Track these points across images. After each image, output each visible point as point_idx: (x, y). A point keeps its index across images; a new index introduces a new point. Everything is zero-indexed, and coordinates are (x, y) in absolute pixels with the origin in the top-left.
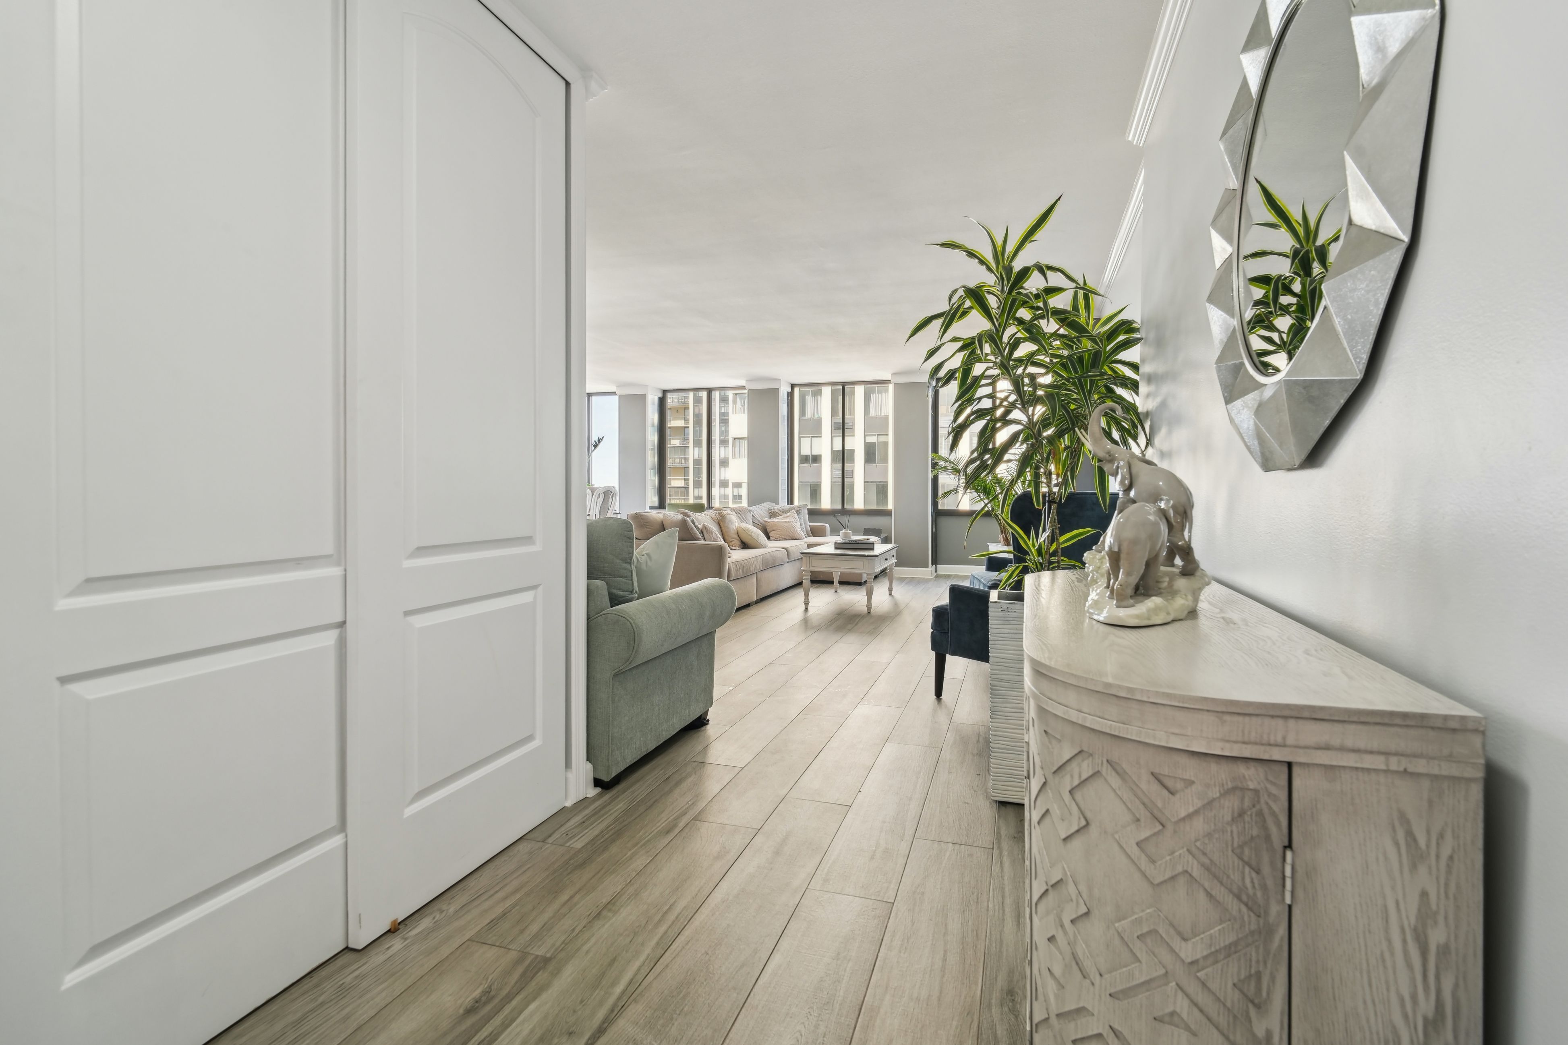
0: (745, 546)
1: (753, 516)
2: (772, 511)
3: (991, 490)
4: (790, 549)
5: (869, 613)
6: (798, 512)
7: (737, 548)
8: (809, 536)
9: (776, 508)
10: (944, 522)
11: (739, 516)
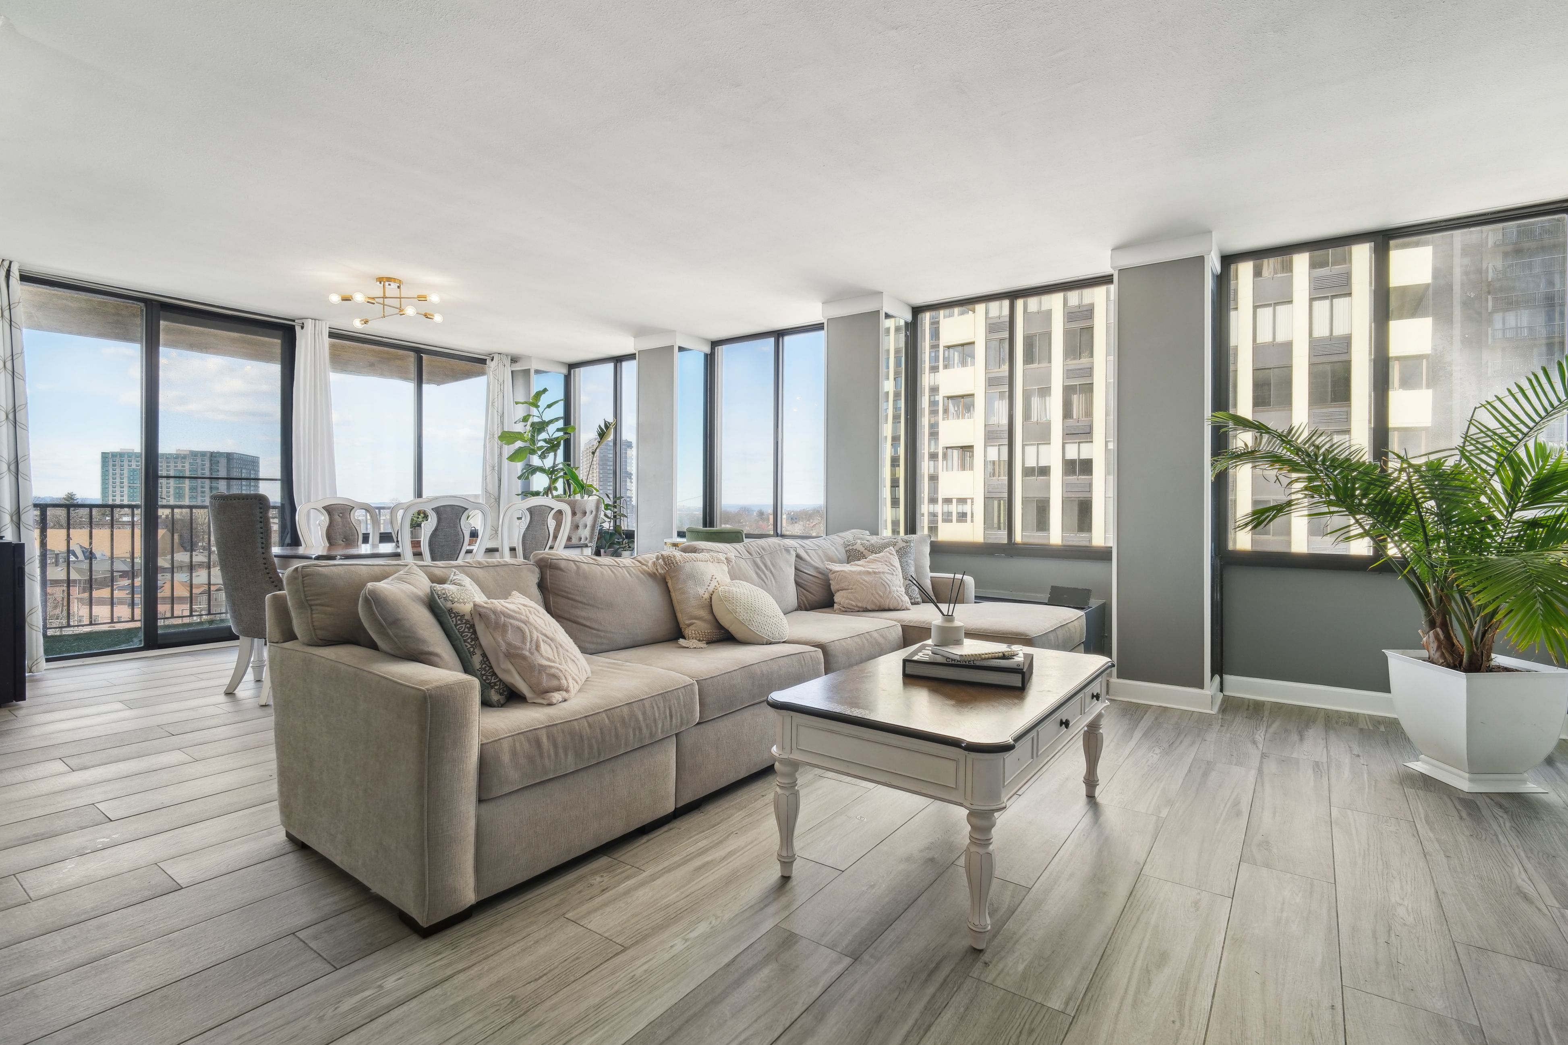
2: (851, 547)
6: (903, 551)
7: (694, 644)
8: (926, 601)
10: (1238, 579)
11: (758, 560)
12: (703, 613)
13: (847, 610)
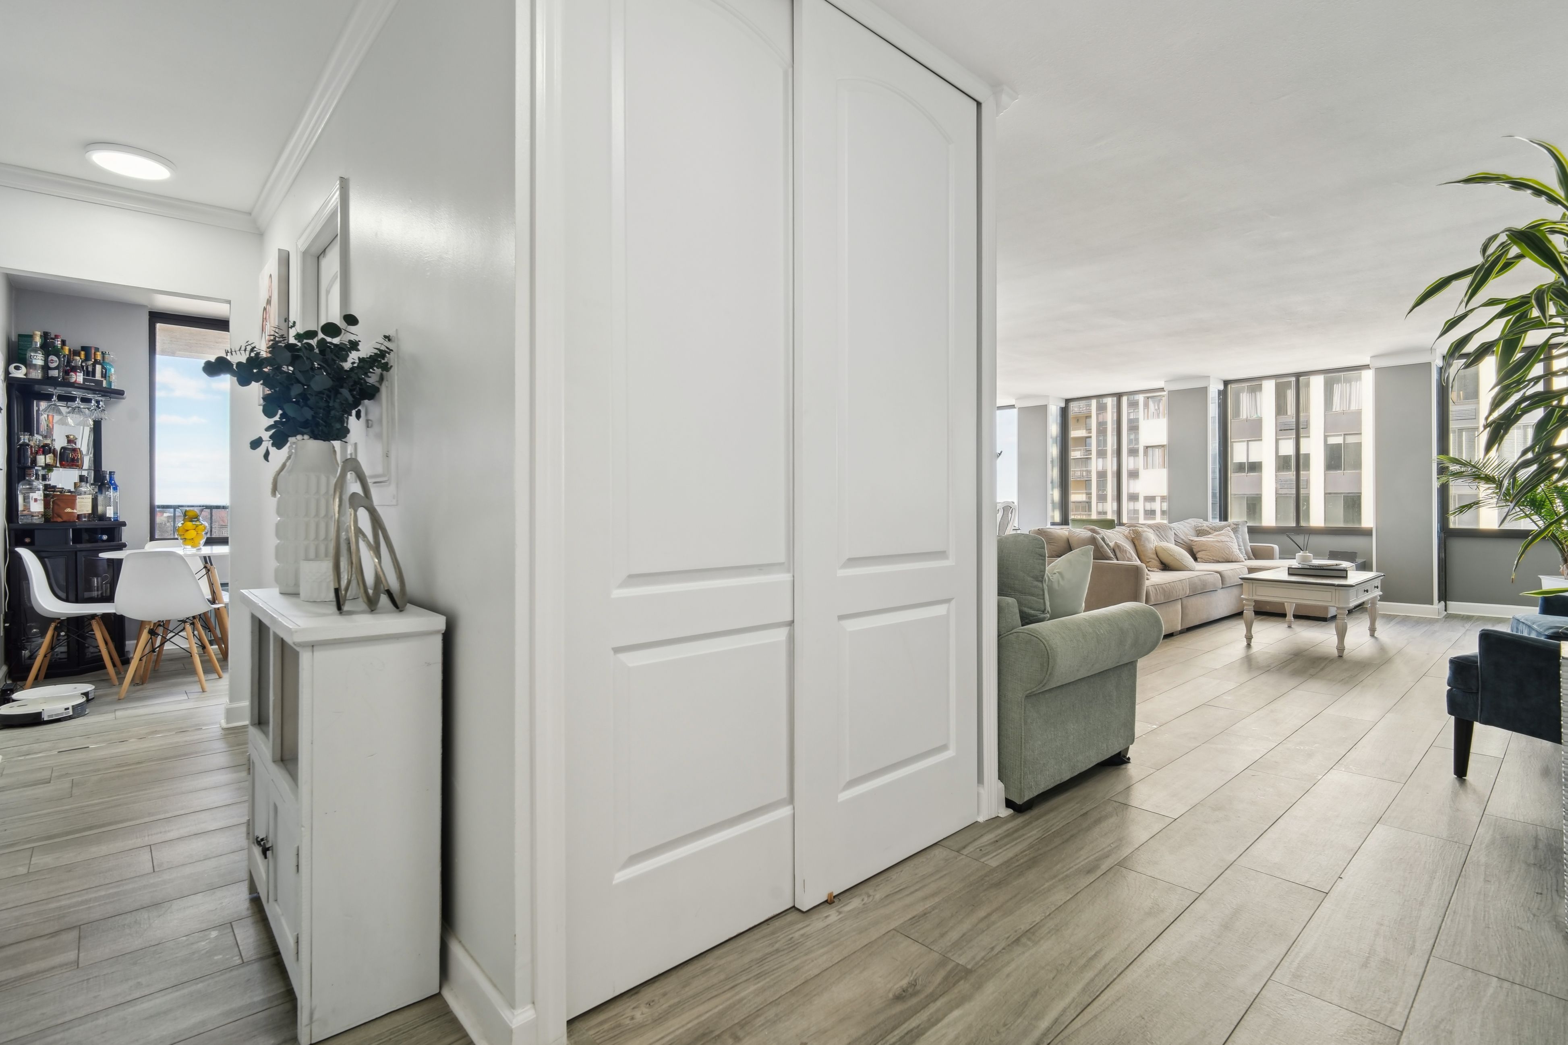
0: (1165, 567)
1: (1175, 534)
2: (1200, 528)
3: (1544, 502)
4: (1225, 574)
5: (1340, 657)
6: (1235, 530)
7: (1155, 569)
8: (1250, 559)
9: (1205, 525)
10: (1457, 546)
11: (1158, 533)
12: (1155, 556)
13: (1206, 561)
